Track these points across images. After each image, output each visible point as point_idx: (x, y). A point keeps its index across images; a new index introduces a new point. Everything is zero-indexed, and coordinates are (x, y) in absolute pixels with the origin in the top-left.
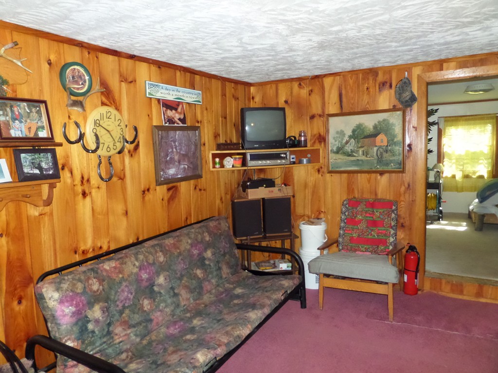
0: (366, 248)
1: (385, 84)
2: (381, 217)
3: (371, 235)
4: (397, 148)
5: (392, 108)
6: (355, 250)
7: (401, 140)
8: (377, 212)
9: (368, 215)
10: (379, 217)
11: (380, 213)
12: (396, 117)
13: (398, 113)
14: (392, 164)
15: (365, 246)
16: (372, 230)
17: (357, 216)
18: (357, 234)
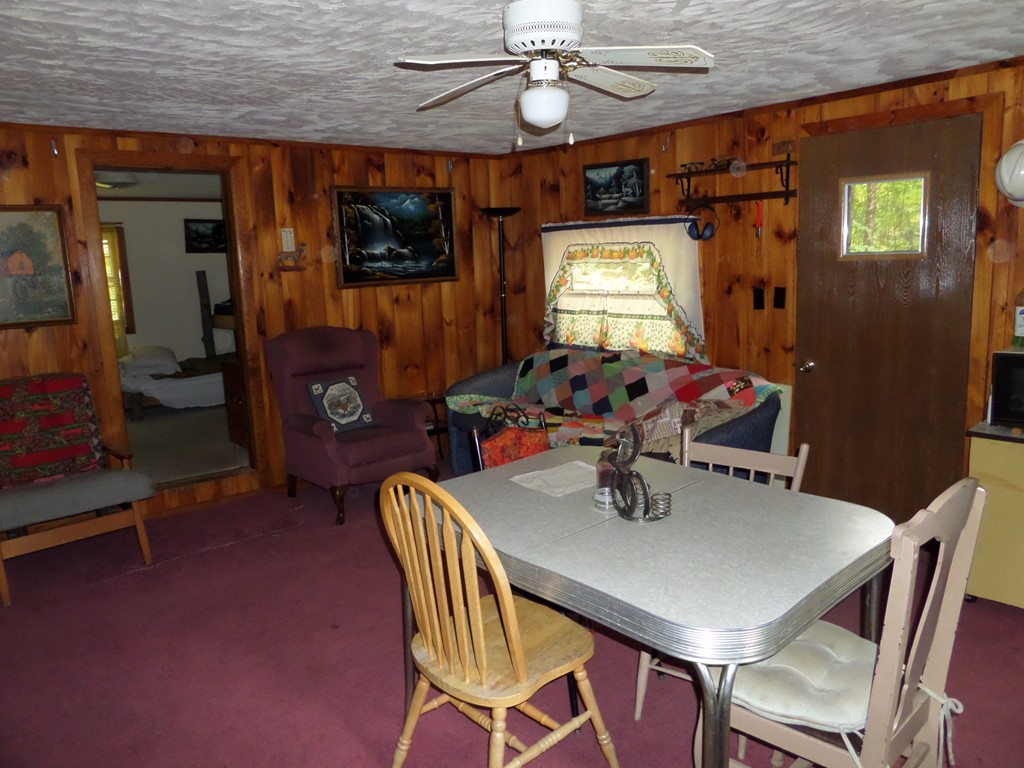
0: (50, 469)
1: (13, 156)
2: (66, 405)
3: (55, 442)
4: (55, 279)
5: (32, 203)
6: (30, 480)
7: (62, 264)
8: (54, 398)
9: (36, 407)
10: (61, 407)
11: (61, 399)
12: (45, 221)
13: (48, 213)
14: (50, 310)
15: (49, 466)
16: (54, 434)
17: (14, 415)
18: (24, 448)
